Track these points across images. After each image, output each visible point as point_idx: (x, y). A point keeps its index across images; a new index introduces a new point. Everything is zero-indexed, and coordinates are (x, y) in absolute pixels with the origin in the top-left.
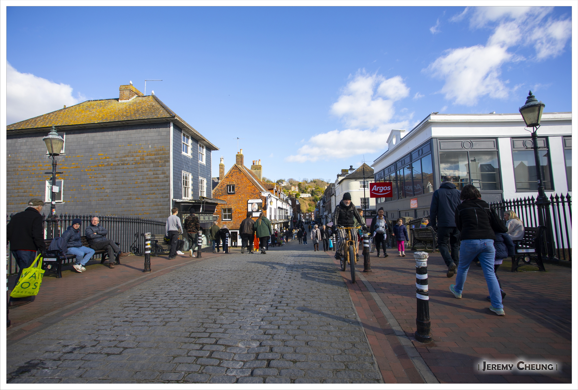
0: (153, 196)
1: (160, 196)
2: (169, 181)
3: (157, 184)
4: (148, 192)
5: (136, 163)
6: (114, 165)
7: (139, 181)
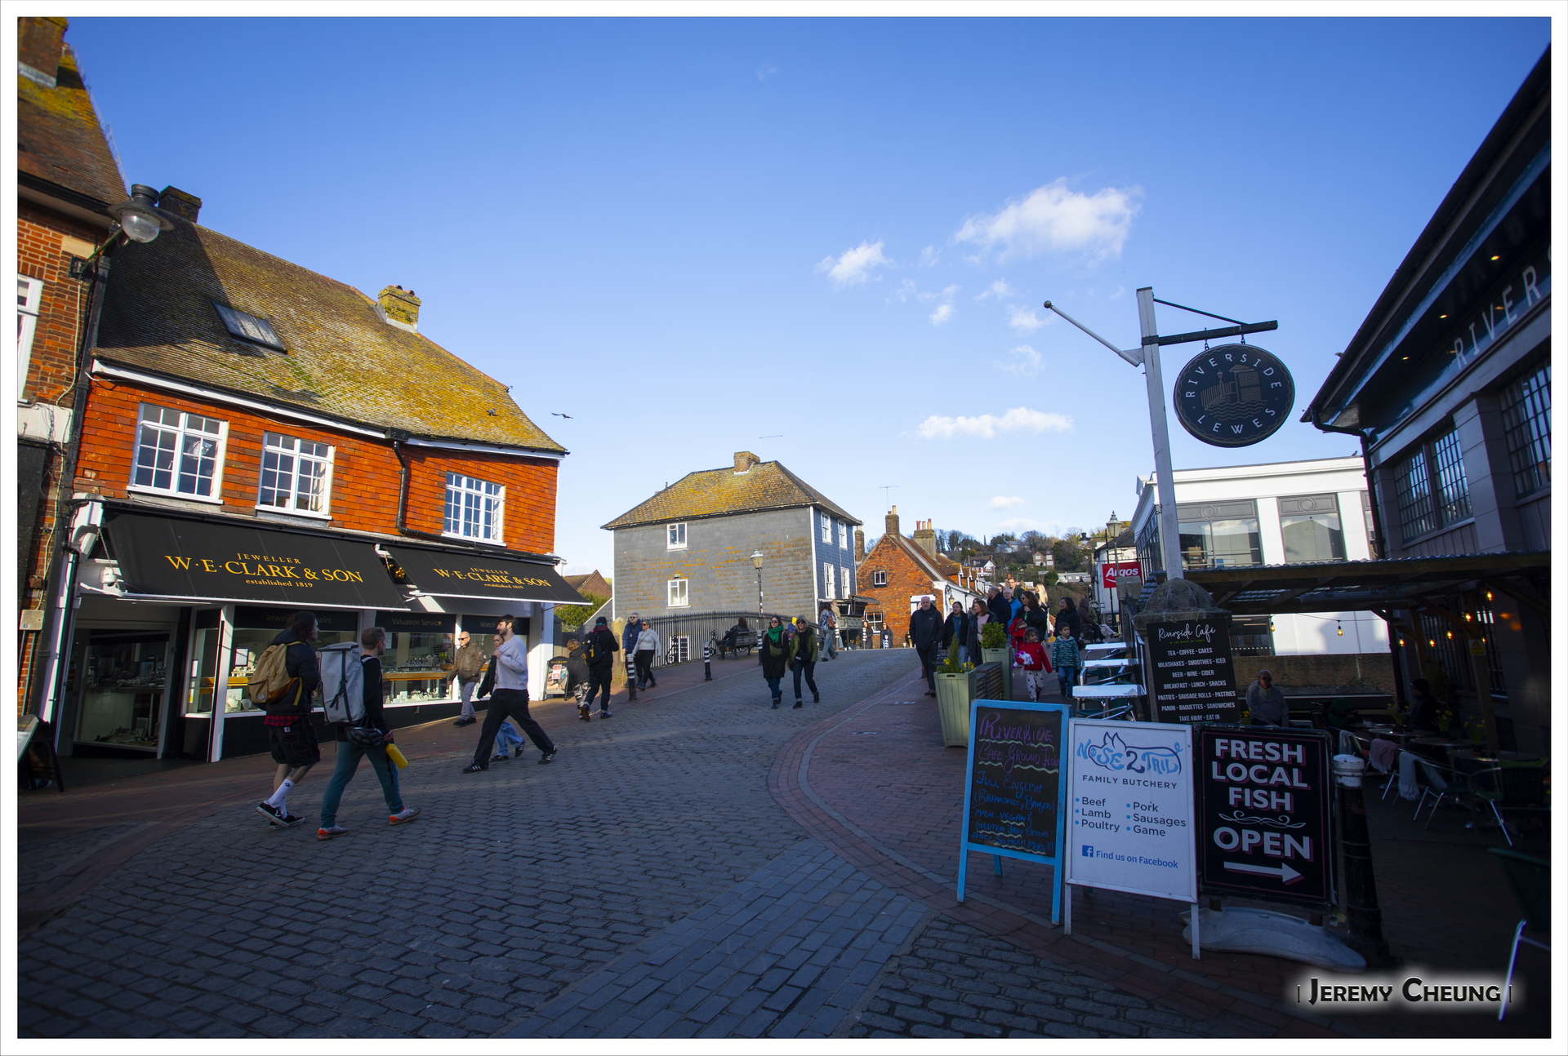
0: (795, 595)
1: (802, 595)
2: (812, 577)
3: (799, 581)
4: (788, 591)
5: (772, 557)
6: (745, 560)
7: (776, 578)
